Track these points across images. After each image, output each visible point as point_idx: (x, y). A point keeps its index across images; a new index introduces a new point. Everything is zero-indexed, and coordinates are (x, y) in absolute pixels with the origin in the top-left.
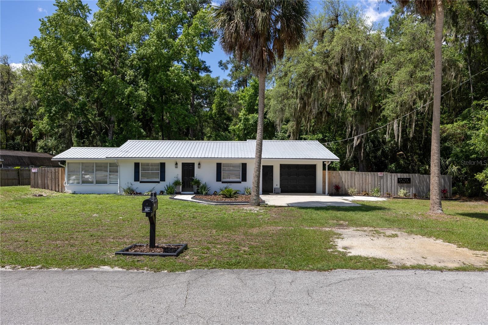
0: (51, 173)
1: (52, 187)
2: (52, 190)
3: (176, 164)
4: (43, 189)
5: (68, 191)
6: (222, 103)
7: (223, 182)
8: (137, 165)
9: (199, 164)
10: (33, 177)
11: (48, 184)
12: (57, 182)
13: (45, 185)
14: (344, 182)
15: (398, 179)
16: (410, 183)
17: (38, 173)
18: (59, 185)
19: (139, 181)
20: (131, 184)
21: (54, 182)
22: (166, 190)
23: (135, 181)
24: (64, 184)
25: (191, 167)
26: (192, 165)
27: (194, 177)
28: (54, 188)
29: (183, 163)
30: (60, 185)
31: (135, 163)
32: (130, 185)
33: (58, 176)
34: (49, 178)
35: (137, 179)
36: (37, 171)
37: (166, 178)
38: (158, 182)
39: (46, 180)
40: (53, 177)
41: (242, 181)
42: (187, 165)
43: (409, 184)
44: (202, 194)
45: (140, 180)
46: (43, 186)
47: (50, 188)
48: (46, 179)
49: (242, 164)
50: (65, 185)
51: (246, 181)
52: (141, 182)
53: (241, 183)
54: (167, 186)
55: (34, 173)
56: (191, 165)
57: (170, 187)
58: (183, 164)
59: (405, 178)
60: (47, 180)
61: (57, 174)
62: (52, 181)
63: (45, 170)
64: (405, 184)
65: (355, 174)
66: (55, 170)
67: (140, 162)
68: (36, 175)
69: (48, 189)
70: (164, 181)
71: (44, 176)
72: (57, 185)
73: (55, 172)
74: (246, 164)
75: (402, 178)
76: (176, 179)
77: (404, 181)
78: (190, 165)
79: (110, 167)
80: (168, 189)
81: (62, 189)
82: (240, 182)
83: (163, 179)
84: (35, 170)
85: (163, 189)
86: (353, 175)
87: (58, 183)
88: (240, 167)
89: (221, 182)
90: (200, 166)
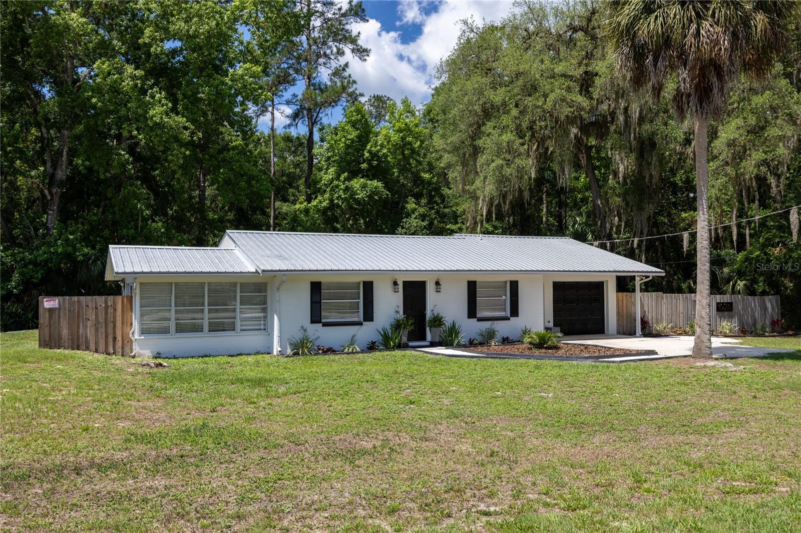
0: (96, 308)
1: (97, 343)
2: (96, 351)
3: (395, 283)
4: (73, 349)
5: (142, 352)
7: (480, 320)
8: (316, 288)
9: (437, 283)
10: (47, 319)
11: (86, 337)
12: (110, 331)
13: (78, 339)
14: (647, 313)
15: (718, 304)
16: (731, 310)
17: (59, 309)
18: (115, 339)
19: (320, 322)
20: (305, 331)
21: (103, 330)
22: (379, 341)
23: (312, 322)
24: (130, 335)
26: (421, 287)
28: (102, 347)
29: (404, 282)
30: (119, 338)
31: (311, 282)
32: (300, 333)
33: (115, 317)
34: (89, 323)
35: (316, 318)
36: (57, 306)
37: (374, 314)
38: (360, 324)
39: (81, 328)
40: (101, 319)
41: (511, 316)
42: (413, 287)
43: (731, 312)
45: (323, 321)
46: (73, 343)
47: (92, 346)
48: (81, 324)
49: (511, 282)
50: (132, 338)
53: (509, 319)
54: (378, 331)
55: (51, 310)
56: (418, 286)
59: (726, 303)
60: (86, 327)
61: (110, 310)
62: (97, 330)
63: (79, 301)
64: (726, 313)
65: (662, 297)
66: (106, 302)
67: (323, 279)
68: (56, 315)
69: (87, 348)
71: (76, 318)
72: (111, 340)
73: (107, 307)
74: (517, 283)
75: (723, 303)
77: (725, 307)
78: (416, 287)
79: (241, 292)
81: (123, 348)
83: (369, 316)
84: (52, 302)
86: (660, 298)
87: (114, 333)
88: (506, 287)
89: (476, 319)
90: (440, 288)
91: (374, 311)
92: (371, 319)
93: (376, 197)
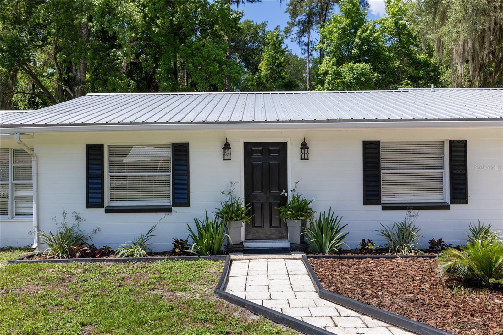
3: (227, 146)
6: (277, 59)
7: (387, 207)
8: (94, 153)
9: (304, 146)
19: (101, 206)
20: (78, 218)
22: (195, 240)
23: (90, 205)
25: (275, 159)
26: (278, 152)
27: (286, 191)
29: (246, 145)
31: (88, 146)
32: (71, 222)
35: (94, 199)
37: (191, 194)
38: (167, 210)
41: (452, 202)
42: (261, 152)
44: (323, 251)
45: (106, 204)
49: (451, 142)
51: (466, 203)
52: (110, 210)
53: (447, 207)
54: (197, 223)
56: (273, 151)
57: (207, 229)
58: (249, 148)
67: (106, 142)
70: (187, 204)
74: (464, 143)
76: (227, 199)
78: (270, 152)
80: (201, 235)
82: (444, 207)
83: (182, 197)
85: (184, 235)
88: (442, 152)
89: (380, 207)
90: (308, 154)
91: (191, 190)
92: (186, 203)
93: (362, 79)
